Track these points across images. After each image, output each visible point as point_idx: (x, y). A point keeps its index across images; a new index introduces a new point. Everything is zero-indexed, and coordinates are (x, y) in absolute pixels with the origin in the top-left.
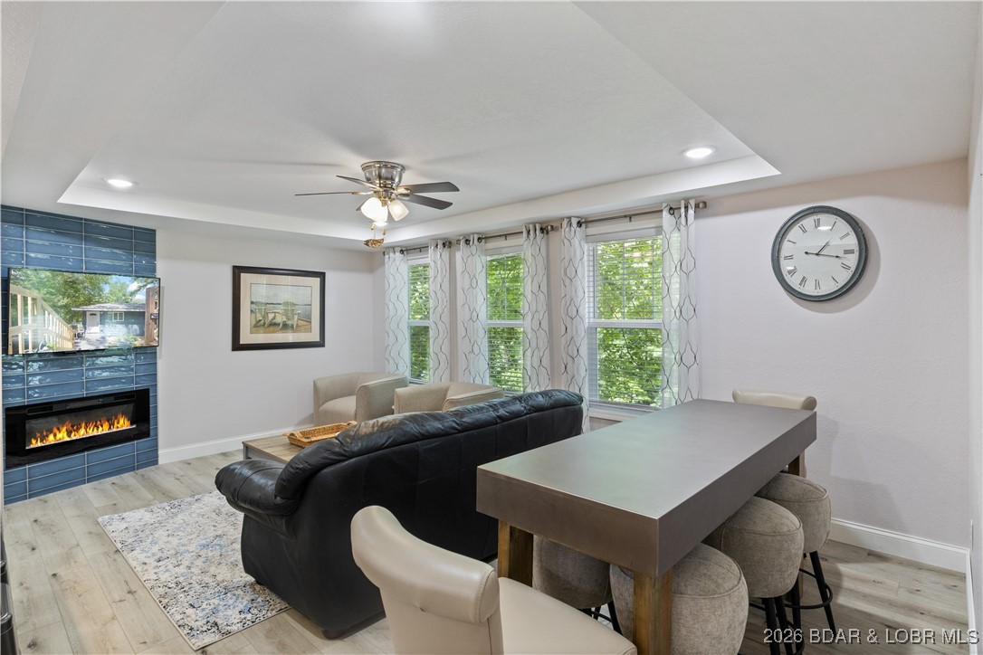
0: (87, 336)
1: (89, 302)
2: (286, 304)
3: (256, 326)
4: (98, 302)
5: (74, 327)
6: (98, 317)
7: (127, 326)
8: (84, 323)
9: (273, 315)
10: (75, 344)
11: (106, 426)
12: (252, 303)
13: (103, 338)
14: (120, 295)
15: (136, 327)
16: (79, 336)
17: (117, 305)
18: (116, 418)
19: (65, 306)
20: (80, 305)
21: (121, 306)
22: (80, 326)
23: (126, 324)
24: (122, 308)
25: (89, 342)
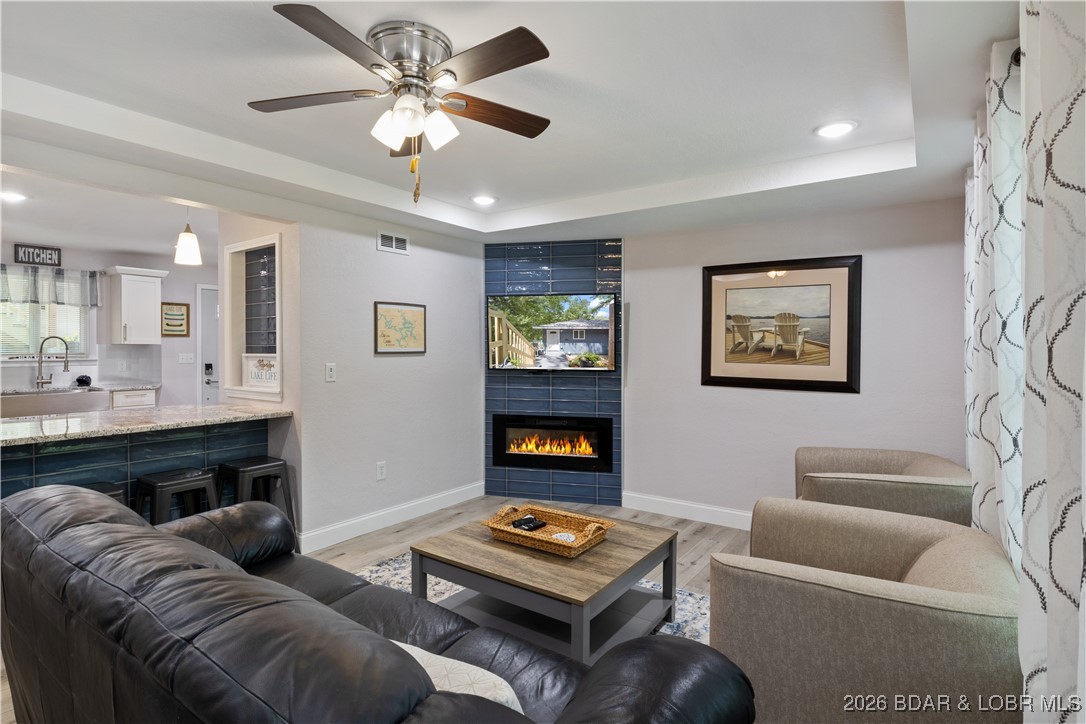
0: (547, 353)
1: (549, 320)
2: (783, 316)
3: (733, 352)
4: (558, 320)
5: (535, 345)
6: (558, 336)
7: (588, 345)
8: (545, 341)
9: (760, 335)
10: (536, 362)
11: (568, 448)
12: (728, 317)
13: (563, 356)
14: (581, 312)
15: (598, 345)
16: (540, 354)
17: (577, 323)
18: (578, 441)
19: (527, 325)
20: (540, 324)
21: (582, 324)
22: (540, 343)
23: (587, 342)
24: (582, 326)
25: (550, 359)
